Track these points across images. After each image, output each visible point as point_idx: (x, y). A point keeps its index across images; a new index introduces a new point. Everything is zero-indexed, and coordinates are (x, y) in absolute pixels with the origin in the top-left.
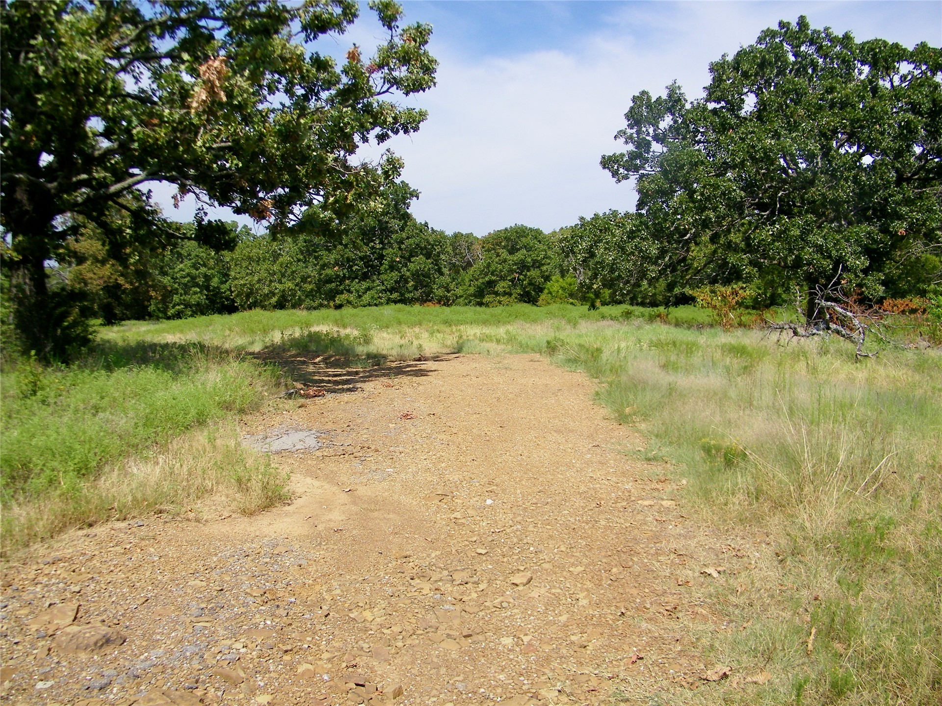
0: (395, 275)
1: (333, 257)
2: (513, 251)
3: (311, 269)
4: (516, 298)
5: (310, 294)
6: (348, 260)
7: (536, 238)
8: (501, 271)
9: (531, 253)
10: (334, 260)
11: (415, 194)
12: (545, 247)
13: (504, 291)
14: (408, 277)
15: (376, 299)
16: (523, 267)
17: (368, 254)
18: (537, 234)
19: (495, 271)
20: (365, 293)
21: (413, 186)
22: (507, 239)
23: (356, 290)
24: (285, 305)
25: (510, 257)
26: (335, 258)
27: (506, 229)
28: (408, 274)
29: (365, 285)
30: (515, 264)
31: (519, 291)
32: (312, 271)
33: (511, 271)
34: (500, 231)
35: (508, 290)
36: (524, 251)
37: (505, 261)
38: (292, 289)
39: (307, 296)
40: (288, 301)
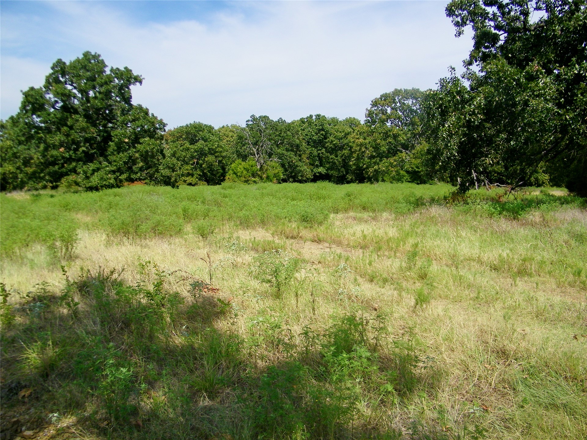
0: (124, 156)
1: (57, 138)
2: (193, 142)
3: (34, 151)
4: (197, 178)
5: (34, 176)
6: (74, 142)
7: (210, 132)
8: (185, 157)
9: (207, 143)
10: (58, 141)
11: (138, 80)
12: (218, 139)
13: (188, 173)
14: (137, 158)
15: (105, 180)
16: (202, 154)
17: (95, 135)
18: (210, 129)
19: (180, 157)
20: (93, 174)
21: (135, 73)
22: (188, 133)
23: (84, 171)
24: (6, 187)
25: (192, 146)
26: (60, 140)
27: (187, 125)
28: (137, 155)
29: (92, 166)
30: (196, 151)
31: (199, 172)
32: (35, 153)
33: (192, 157)
34: (183, 127)
35: (191, 172)
36: (201, 142)
37: (188, 149)
38: (13, 172)
39: (30, 178)
40: (9, 183)
